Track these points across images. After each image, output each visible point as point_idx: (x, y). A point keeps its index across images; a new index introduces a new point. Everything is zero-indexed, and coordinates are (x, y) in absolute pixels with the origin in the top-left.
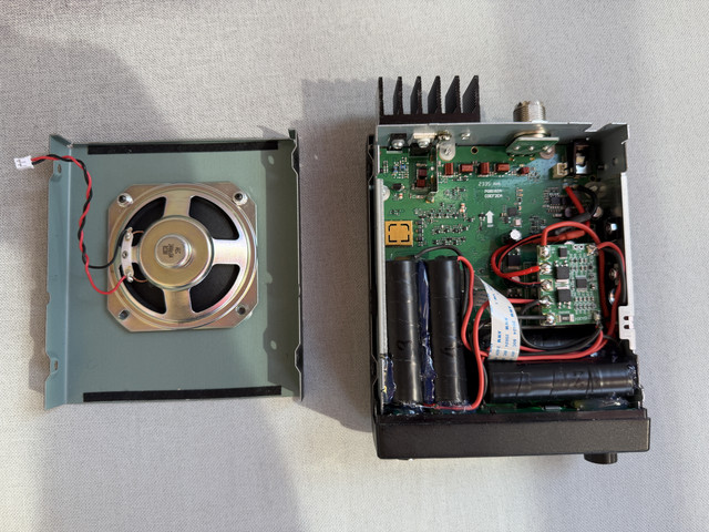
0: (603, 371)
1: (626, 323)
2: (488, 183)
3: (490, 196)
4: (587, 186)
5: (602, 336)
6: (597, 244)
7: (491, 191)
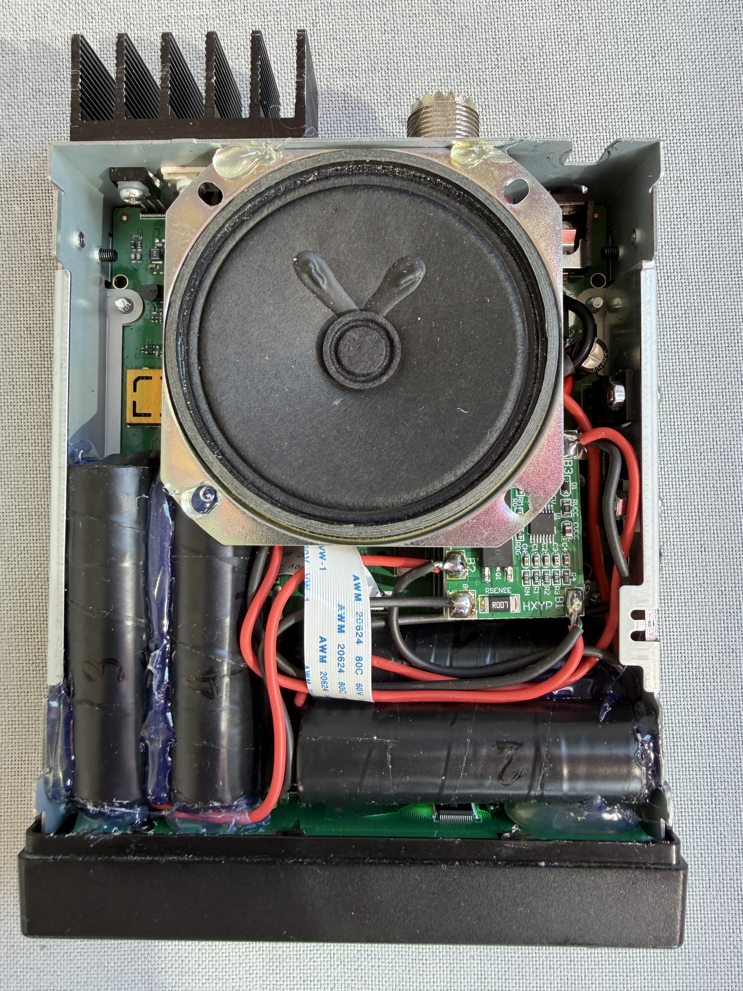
0: (572, 742)
1: (639, 626)
5: (581, 651)
6: (583, 433)
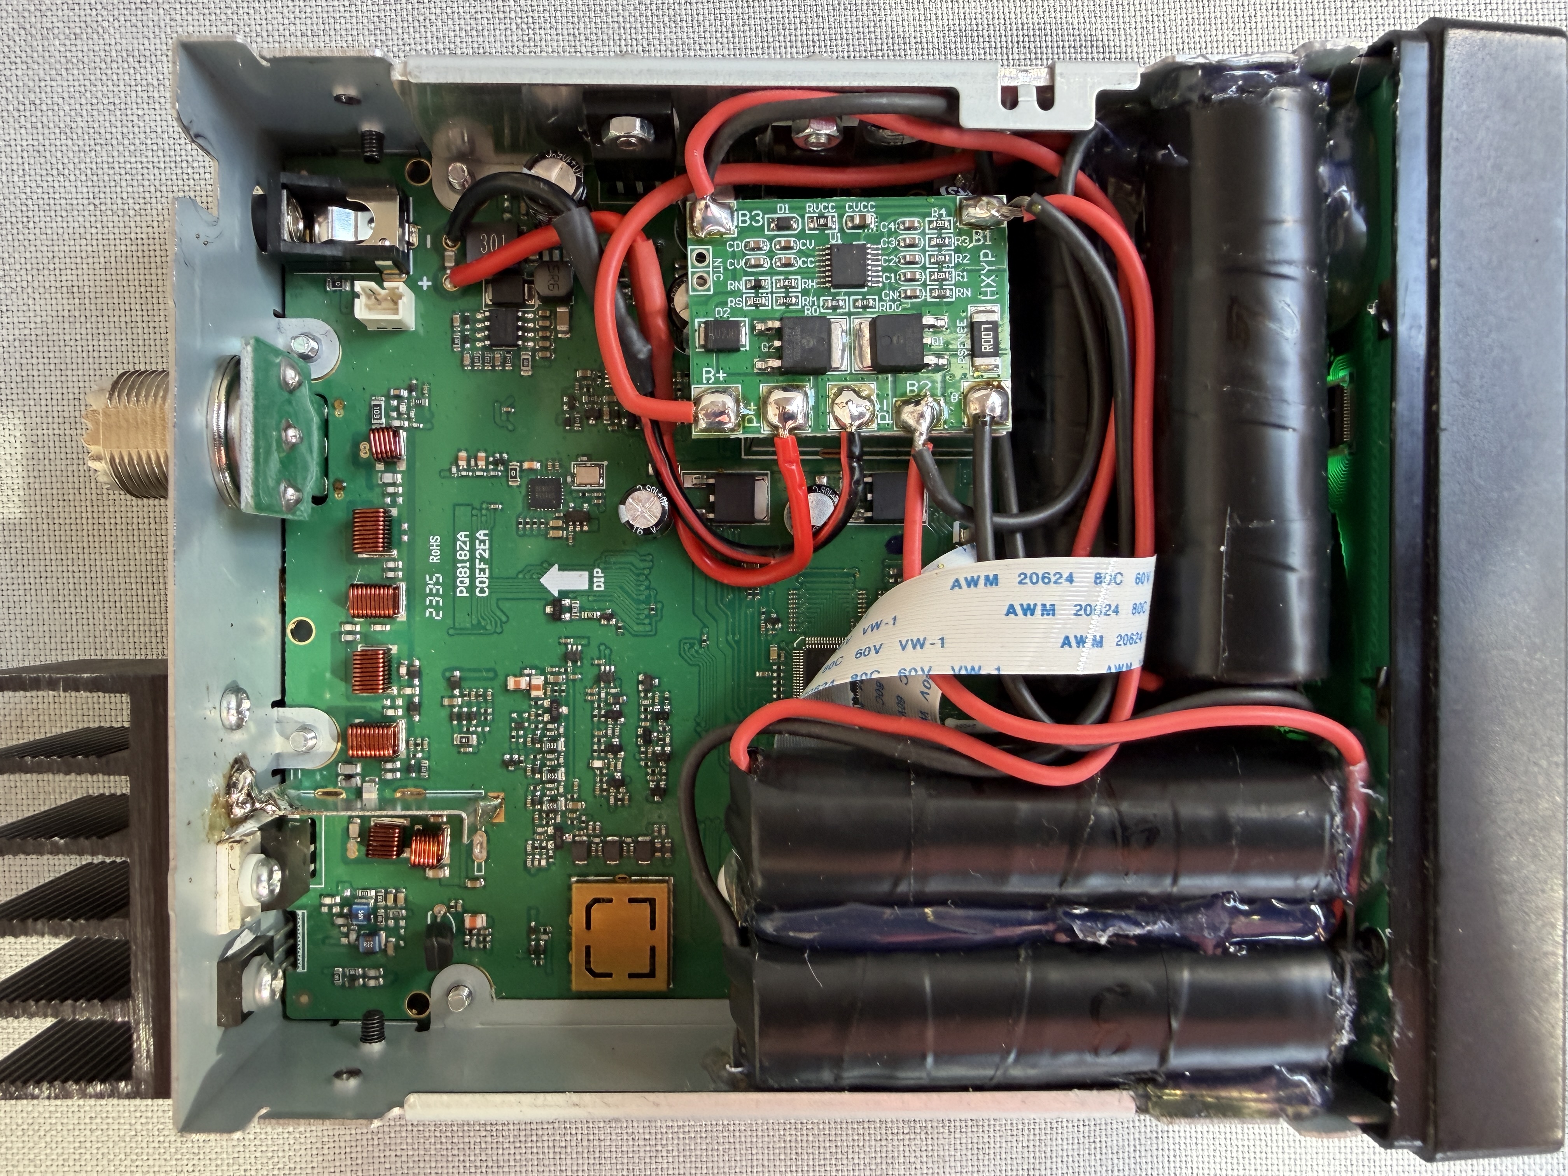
2: (433, 583)
3: (483, 577)
4: (450, 200)
6: (690, 193)
7: (463, 573)
